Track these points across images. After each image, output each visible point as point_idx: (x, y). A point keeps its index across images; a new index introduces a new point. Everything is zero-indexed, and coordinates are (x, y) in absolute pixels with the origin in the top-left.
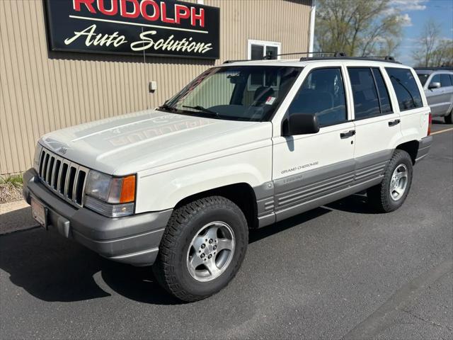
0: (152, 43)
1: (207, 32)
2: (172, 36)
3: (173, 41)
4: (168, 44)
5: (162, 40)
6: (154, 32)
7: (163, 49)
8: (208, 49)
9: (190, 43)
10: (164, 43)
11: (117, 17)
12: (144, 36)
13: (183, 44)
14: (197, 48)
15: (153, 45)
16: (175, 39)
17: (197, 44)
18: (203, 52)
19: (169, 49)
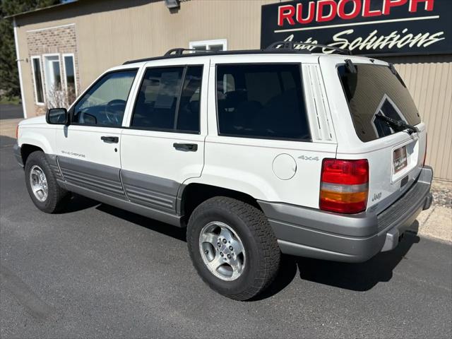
0: (347, 43)
1: (438, 17)
2: (376, 32)
3: (375, 38)
4: (369, 41)
5: (360, 39)
6: (350, 31)
7: (361, 48)
8: (437, 40)
9: (403, 36)
10: (362, 42)
11: (313, 23)
12: (338, 37)
13: (391, 39)
14: (414, 42)
15: (348, 45)
16: (378, 36)
17: (415, 36)
18: (425, 45)
19: (368, 48)
